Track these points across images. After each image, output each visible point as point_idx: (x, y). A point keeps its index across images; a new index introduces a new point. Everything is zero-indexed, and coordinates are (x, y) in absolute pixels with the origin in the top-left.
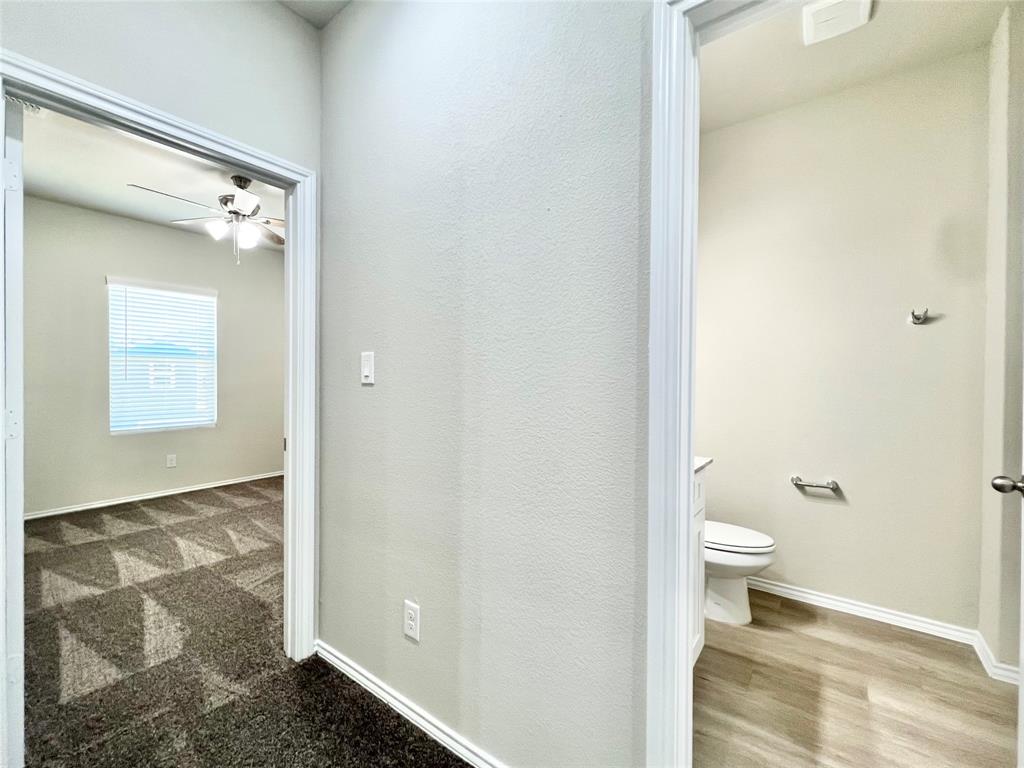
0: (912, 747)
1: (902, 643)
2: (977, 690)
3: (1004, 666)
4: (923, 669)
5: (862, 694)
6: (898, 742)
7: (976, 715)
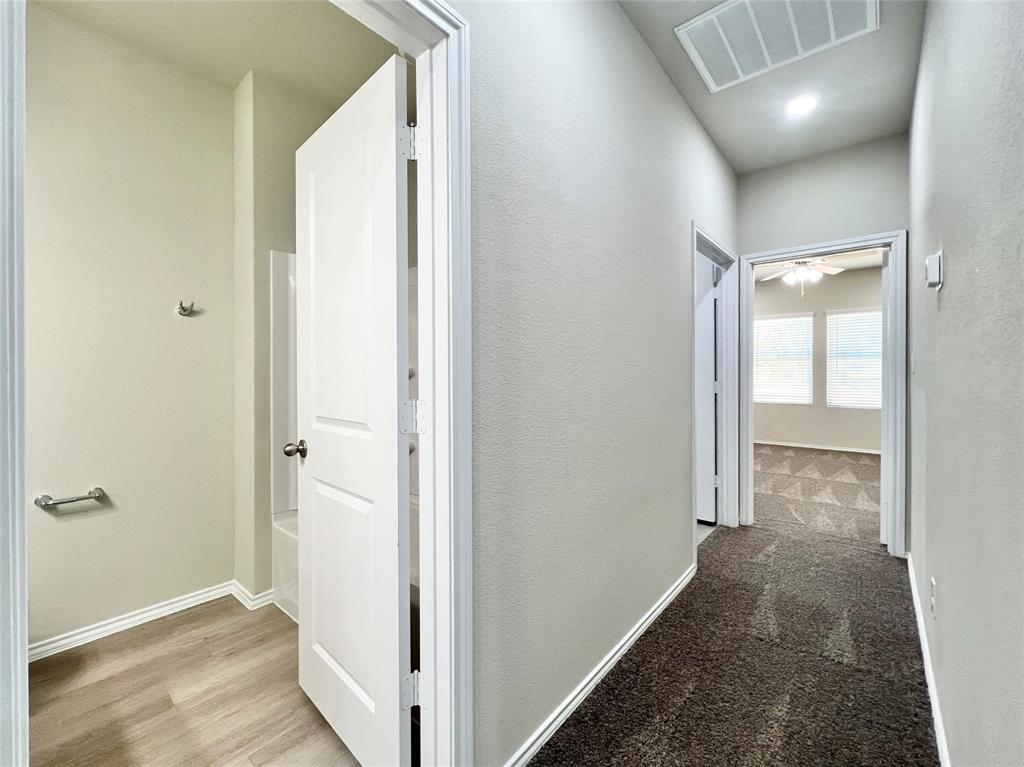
0: (225, 714)
1: (181, 628)
2: (247, 627)
3: (258, 596)
4: (206, 638)
5: (167, 703)
6: (216, 719)
7: (255, 647)
